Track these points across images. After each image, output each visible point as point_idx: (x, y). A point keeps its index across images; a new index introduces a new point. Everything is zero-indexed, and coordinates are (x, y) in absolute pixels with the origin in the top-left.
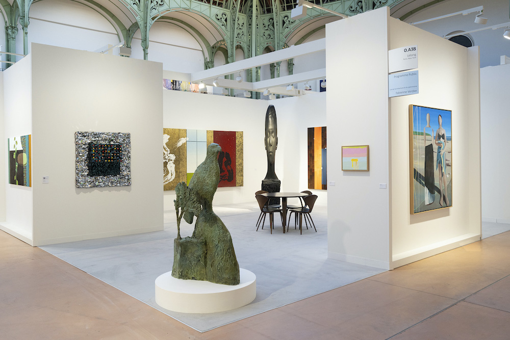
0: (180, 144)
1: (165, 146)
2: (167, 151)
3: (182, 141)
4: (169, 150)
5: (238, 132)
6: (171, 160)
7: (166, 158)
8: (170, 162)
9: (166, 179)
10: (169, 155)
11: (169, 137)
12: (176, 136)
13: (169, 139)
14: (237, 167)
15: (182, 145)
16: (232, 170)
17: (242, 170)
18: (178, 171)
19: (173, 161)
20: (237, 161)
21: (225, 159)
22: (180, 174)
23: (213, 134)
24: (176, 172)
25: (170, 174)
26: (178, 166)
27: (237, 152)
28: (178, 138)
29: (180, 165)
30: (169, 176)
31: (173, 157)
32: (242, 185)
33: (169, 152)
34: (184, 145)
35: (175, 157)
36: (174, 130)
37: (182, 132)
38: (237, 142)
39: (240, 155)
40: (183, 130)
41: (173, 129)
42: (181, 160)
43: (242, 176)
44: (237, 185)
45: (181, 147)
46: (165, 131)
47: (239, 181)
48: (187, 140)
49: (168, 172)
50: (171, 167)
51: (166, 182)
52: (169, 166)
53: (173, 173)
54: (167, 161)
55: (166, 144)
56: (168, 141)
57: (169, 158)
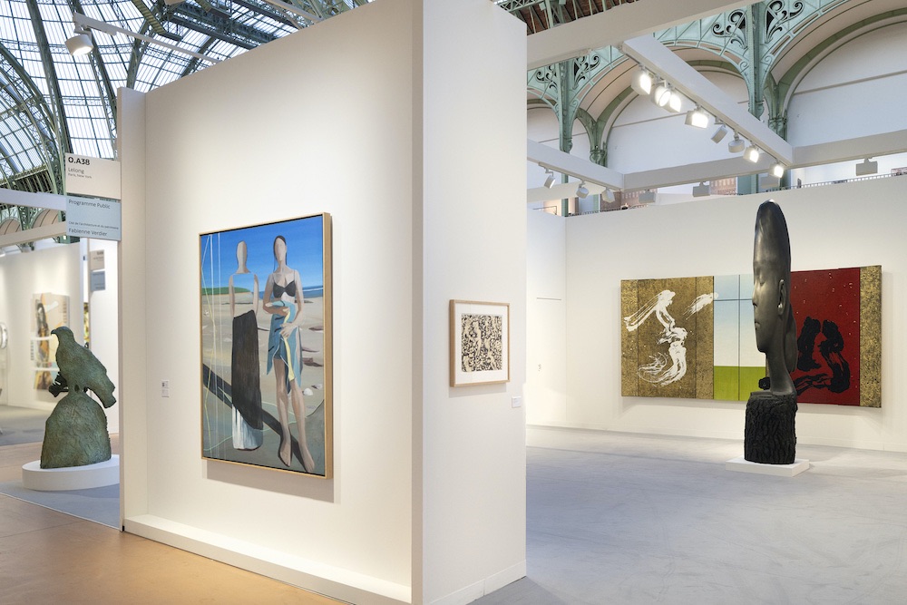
0: (697, 307)
1: (666, 313)
2: (670, 322)
3: (704, 300)
4: (673, 320)
5: (865, 268)
6: (679, 340)
7: (667, 334)
8: (676, 343)
9: (667, 375)
10: (672, 330)
11: (673, 294)
12: (688, 292)
13: (673, 299)
15: (702, 310)
16: (845, 365)
18: (694, 360)
19: (681, 341)
21: (820, 338)
22: (698, 368)
24: (689, 362)
25: (675, 367)
26: (693, 352)
27: (863, 320)
28: (695, 296)
29: (698, 349)
30: (674, 369)
31: (681, 333)
32: (876, 403)
33: (673, 324)
34: (707, 312)
35: (685, 334)
36: (684, 281)
37: (701, 282)
38: (862, 294)
40: (705, 278)
41: (681, 279)
42: (701, 339)
43: (878, 381)
44: (862, 403)
45: (699, 312)
46: (665, 284)
47: (869, 393)
48: (716, 298)
49: (670, 363)
50: (678, 353)
51: (667, 382)
52: (672, 351)
53: (681, 365)
54: (669, 341)
55: (667, 309)
56: (671, 302)
57: (673, 335)
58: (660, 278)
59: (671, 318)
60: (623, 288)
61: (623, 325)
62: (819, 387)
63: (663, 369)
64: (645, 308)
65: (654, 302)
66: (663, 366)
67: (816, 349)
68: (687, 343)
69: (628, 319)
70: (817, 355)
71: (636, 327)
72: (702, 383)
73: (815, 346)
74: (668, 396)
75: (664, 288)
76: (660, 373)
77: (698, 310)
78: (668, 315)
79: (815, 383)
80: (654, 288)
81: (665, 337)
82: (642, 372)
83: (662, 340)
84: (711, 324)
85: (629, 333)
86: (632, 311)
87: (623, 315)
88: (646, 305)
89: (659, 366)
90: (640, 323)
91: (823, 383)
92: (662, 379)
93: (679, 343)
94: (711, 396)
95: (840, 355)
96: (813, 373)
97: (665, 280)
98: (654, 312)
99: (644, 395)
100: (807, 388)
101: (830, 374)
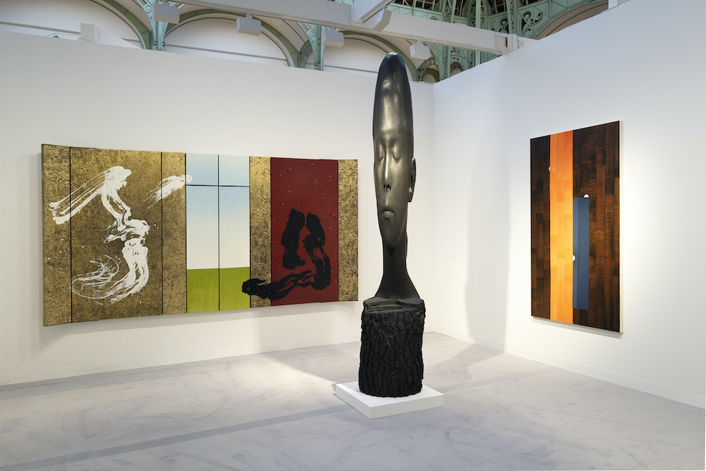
0: (165, 191)
1: (117, 198)
2: (123, 212)
3: (172, 184)
4: (128, 209)
5: (343, 161)
6: (137, 236)
7: (119, 229)
8: (133, 241)
9: (120, 287)
10: (127, 223)
11: (128, 173)
12: (151, 172)
13: (129, 179)
14: (343, 251)
15: (171, 196)
16: (327, 259)
17: (354, 260)
18: (159, 264)
19: (141, 239)
20: (341, 236)
21: (305, 232)
22: (166, 273)
23: (268, 166)
24: (152, 267)
25: (131, 275)
26: (158, 252)
27: (341, 214)
28: (160, 177)
29: (165, 248)
30: (130, 279)
31: (141, 227)
33: (129, 214)
34: (178, 199)
35: (147, 228)
36: (144, 156)
37: (168, 160)
38: (341, 187)
39: (349, 219)
40: (174, 155)
41: (140, 153)
42: (169, 235)
43: (356, 273)
44: (341, 298)
45: (166, 199)
46: (115, 157)
47: (349, 287)
48: (189, 182)
49: (124, 269)
50: (136, 254)
51: (121, 296)
52: (127, 253)
53: (141, 271)
54: (123, 238)
55: (119, 192)
56: (125, 183)
57: (128, 230)
58: (108, 148)
59: (125, 206)
60: (43, 158)
61: (45, 214)
62: (305, 285)
63: (113, 279)
64: (82, 191)
65: (97, 183)
66: (112, 275)
67: (301, 244)
68: (148, 241)
69: (55, 205)
70: (302, 251)
71: (67, 218)
72: (172, 294)
73: (300, 241)
74: (122, 316)
75: (114, 163)
76: (108, 286)
77: (164, 196)
78: (120, 201)
79: (300, 281)
80: (97, 161)
81: (117, 233)
82: (79, 285)
83: (111, 238)
84: (183, 215)
85: (57, 227)
86: (59, 194)
87: (45, 200)
88: (84, 185)
89: (106, 275)
90: (74, 213)
91: (307, 281)
92: (111, 293)
93: (138, 241)
94: (184, 309)
95: (322, 250)
96: (298, 270)
97: (116, 152)
98: (99, 197)
99: (81, 320)
100: (292, 288)
101: (314, 271)
